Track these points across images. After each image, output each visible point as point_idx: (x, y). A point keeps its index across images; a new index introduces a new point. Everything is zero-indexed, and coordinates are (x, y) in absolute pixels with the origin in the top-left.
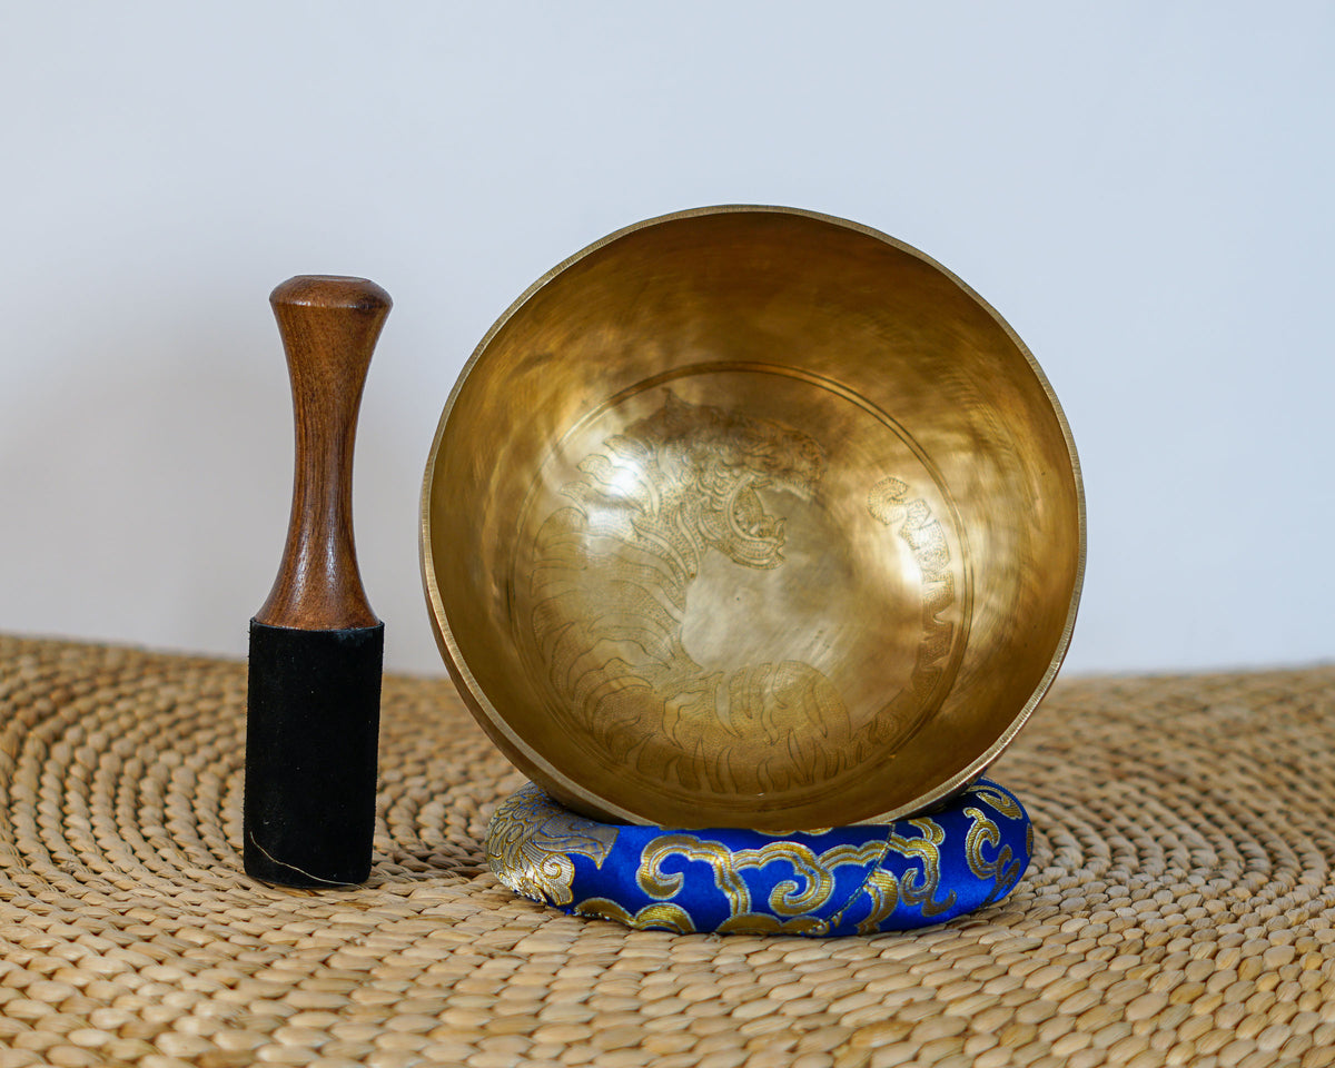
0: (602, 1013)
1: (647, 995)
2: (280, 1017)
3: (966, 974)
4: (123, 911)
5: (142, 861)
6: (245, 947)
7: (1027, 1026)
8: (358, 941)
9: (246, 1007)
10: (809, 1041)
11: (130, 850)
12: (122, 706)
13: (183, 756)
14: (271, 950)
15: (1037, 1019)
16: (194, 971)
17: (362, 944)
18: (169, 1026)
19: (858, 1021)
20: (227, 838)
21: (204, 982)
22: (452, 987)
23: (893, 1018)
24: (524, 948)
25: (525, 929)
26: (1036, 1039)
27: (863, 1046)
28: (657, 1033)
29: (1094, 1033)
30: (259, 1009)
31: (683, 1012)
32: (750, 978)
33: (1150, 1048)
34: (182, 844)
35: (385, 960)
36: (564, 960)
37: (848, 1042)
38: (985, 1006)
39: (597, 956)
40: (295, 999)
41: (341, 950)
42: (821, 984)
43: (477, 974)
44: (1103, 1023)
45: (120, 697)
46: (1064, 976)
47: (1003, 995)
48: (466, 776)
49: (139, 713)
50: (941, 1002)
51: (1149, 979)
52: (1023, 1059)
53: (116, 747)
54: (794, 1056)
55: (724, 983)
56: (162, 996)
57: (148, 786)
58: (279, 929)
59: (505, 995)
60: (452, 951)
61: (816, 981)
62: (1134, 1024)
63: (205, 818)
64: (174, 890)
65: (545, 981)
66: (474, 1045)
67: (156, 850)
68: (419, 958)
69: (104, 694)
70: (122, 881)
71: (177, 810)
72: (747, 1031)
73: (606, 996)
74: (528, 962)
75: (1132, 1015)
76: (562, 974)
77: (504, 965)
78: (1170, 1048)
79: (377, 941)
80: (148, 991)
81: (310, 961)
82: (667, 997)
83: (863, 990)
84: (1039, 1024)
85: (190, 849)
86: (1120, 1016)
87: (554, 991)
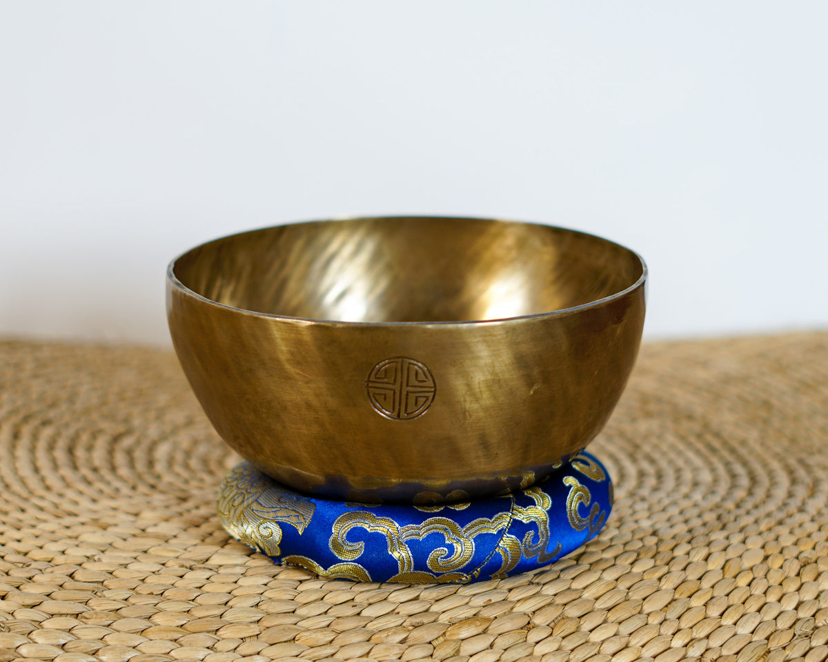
0: (268, 614)
2: (37, 621)
6: (16, 564)
7: (571, 619)
8: (96, 558)
9: (12, 614)
10: (416, 634)
14: (34, 565)
15: (579, 614)
17: (99, 560)
19: (452, 618)
23: (475, 616)
24: (215, 561)
26: (578, 629)
27: (455, 638)
28: (308, 630)
29: (620, 623)
30: (22, 615)
31: (325, 613)
33: (659, 634)
35: (115, 573)
36: (242, 570)
38: (542, 604)
40: (49, 606)
41: (84, 565)
42: (425, 590)
43: (180, 583)
44: (627, 615)
46: (599, 579)
47: (555, 595)
50: (510, 602)
51: (660, 579)
52: (568, 645)
54: (404, 646)
55: (356, 589)
58: (41, 548)
59: (199, 600)
60: (163, 564)
61: (423, 585)
62: (648, 615)
65: (228, 589)
66: (176, 641)
68: (139, 571)
72: (371, 627)
73: (270, 599)
74: (217, 572)
76: (241, 582)
77: (199, 576)
78: (674, 634)
79: (111, 556)
81: (60, 575)
82: (315, 601)
83: (456, 593)
84: (580, 618)
86: (639, 609)
87: (235, 597)
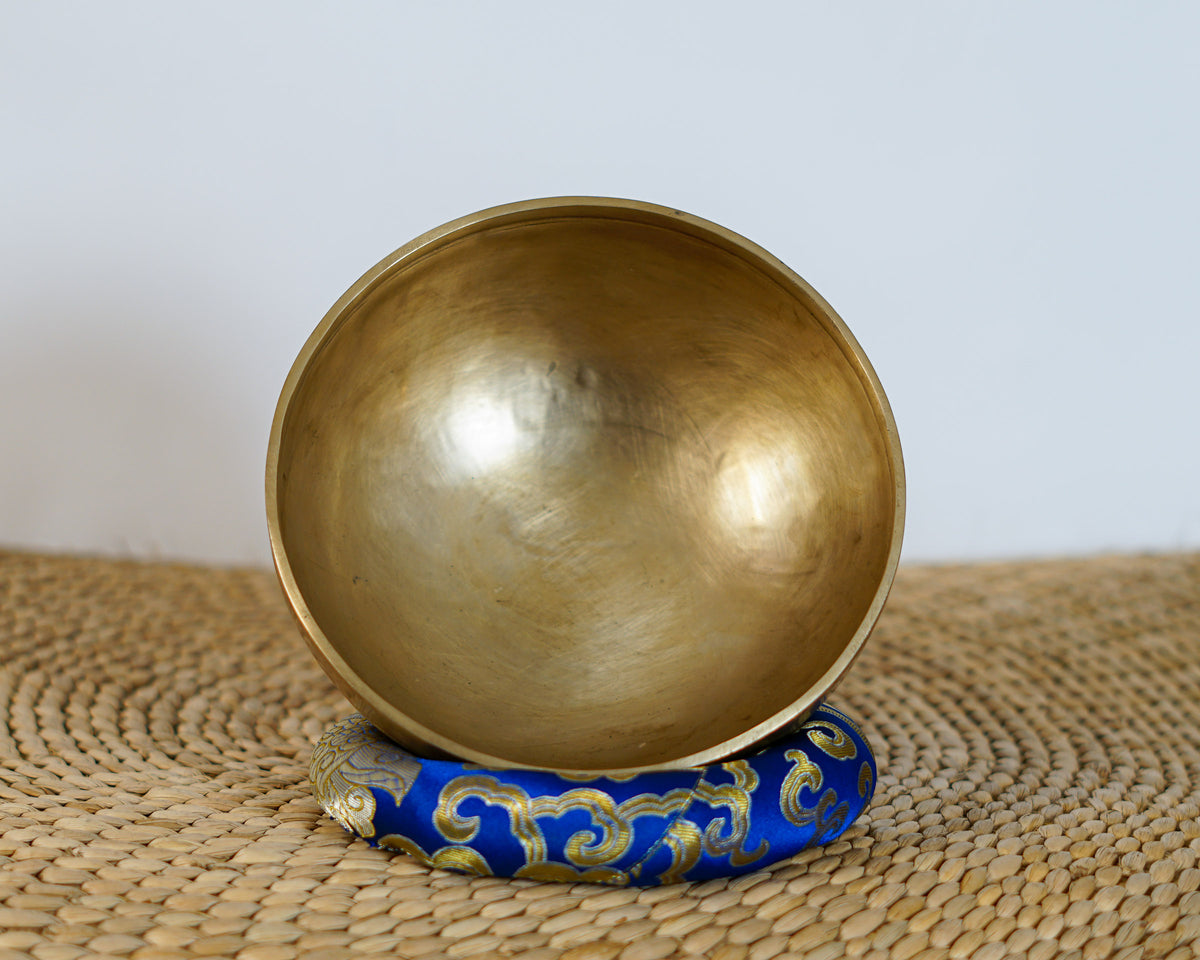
0: (310, 932)
1: (357, 912)
7: (737, 946)
8: (75, 852)
15: (748, 939)
17: (80, 854)
19: (567, 941)
22: (162, 903)
23: (603, 939)
24: (242, 858)
25: (250, 835)
28: (363, 954)
29: (806, 953)
31: (391, 932)
32: (464, 893)
35: (99, 873)
36: (279, 871)
38: (698, 925)
39: (314, 868)
41: (57, 862)
42: (535, 901)
43: (189, 888)
44: (817, 942)
46: (783, 892)
47: (718, 913)
50: (654, 922)
51: (868, 894)
55: (437, 899)
59: (214, 912)
60: (170, 862)
61: (531, 897)
62: (848, 943)
65: (256, 896)
68: (132, 871)
72: (454, 952)
73: (315, 912)
74: (244, 874)
75: (847, 933)
76: (276, 887)
77: (218, 878)
79: (96, 850)
81: (22, 874)
82: (378, 914)
83: (577, 907)
84: (750, 945)
86: (834, 935)
87: (265, 907)
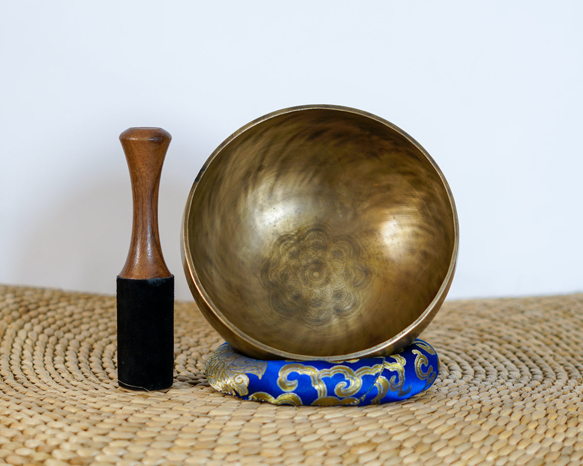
0: (244, 440)
1: (263, 433)
2: (105, 442)
3: (402, 423)
4: (41, 399)
5: (53, 378)
6: (92, 414)
7: (427, 444)
8: (141, 411)
9: (91, 439)
10: (332, 451)
11: (48, 374)
12: (49, 314)
13: (75, 335)
14: (103, 415)
15: (431, 441)
16: (70, 423)
17: (143, 412)
18: (58, 447)
19: (353, 443)
20: (91, 369)
21: (73, 429)
23: (369, 442)
24: (212, 413)
25: (214, 405)
26: (430, 449)
27: (355, 453)
28: (267, 448)
29: (456, 447)
30: (97, 439)
31: (278, 440)
33: (479, 453)
34: (71, 371)
35: (152, 419)
36: (229, 418)
37: (349, 451)
38: (409, 436)
39: (243, 416)
40: (113, 435)
41: (134, 415)
42: (339, 427)
43: (191, 424)
44: (460, 443)
45: (49, 310)
46: (445, 423)
47: (417, 431)
48: (198, 343)
49: (57, 317)
50: (390, 435)
51: (481, 425)
52: (424, 458)
53: (46, 331)
54: (326, 457)
55: (297, 427)
56: (55, 434)
57: (59, 348)
58: (108, 406)
59: (203, 433)
60: (182, 415)
61: (337, 426)
62: (473, 443)
63: (82, 361)
64: (65, 390)
65: (220, 427)
66: (188, 454)
67: (60, 374)
68: (167, 418)
69: (42, 309)
70: (43, 386)
71: (71, 357)
72: (306, 447)
73: (246, 433)
74: (214, 419)
76: (229, 424)
77: (204, 420)
78: (488, 453)
79: (150, 410)
80: (49, 432)
81: (119, 419)
82: (272, 433)
83: (357, 429)
84: (432, 444)
85: (74, 373)
86: (468, 439)
87: (224, 431)
